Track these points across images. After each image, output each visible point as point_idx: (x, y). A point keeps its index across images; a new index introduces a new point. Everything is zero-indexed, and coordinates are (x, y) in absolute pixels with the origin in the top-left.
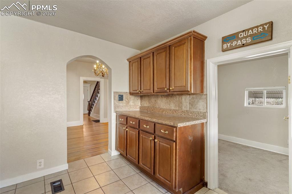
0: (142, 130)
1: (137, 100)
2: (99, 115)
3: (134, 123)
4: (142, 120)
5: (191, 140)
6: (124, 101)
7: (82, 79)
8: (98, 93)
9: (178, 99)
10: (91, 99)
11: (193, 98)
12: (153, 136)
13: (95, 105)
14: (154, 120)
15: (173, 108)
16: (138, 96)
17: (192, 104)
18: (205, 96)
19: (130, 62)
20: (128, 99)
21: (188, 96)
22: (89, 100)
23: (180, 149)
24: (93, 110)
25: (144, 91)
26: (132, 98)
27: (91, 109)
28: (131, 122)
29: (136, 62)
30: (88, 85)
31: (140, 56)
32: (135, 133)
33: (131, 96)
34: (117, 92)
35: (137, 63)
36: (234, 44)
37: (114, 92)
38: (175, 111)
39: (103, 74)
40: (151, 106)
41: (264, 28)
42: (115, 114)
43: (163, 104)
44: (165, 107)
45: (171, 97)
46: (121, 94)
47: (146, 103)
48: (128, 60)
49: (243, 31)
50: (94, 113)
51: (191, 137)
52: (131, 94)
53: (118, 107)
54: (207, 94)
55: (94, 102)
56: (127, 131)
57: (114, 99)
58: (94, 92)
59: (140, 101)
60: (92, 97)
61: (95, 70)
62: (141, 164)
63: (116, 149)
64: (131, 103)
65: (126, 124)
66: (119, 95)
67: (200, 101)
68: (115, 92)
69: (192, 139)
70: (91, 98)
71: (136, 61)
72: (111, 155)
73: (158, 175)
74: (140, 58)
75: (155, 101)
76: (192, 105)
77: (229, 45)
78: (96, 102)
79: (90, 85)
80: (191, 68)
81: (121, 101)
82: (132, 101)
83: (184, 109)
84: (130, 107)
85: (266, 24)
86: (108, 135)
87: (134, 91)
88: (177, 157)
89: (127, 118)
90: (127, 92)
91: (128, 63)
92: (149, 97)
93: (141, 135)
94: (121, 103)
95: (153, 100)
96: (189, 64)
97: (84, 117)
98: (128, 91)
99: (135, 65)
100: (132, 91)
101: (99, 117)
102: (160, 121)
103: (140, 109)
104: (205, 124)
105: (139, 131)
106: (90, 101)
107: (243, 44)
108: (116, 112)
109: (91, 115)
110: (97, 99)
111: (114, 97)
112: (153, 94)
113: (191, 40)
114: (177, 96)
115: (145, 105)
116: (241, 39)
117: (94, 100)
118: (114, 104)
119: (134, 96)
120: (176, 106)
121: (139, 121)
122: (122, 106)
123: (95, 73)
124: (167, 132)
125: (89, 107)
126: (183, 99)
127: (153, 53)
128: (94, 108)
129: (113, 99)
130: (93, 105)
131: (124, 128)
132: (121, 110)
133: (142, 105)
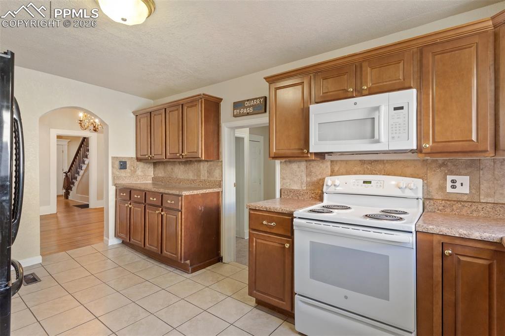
0: (149, 205)
1: (149, 168)
2: (88, 195)
3: (139, 197)
4: (149, 191)
5: (201, 210)
6: (128, 170)
7: (54, 133)
8: (86, 157)
9: (196, 167)
10: (70, 169)
11: (210, 165)
12: (161, 209)
13: (79, 178)
14: (162, 190)
15: (191, 178)
16: (150, 163)
17: (210, 172)
18: (221, 163)
19: (137, 116)
20: (134, 167)
21: (206, 163)
22: (66, 170)
23: (186, 219)
24: (74, 188)
25: (155, 156)
26: (140, 166)
27: (72, 186)
28: (135, 196)
29: (144, 117)
30: (65, 142)
31: (150, 110)
32: (140, 209)
33: (138, 163)
34: (117, 157)
35: (146, 119)
36: (242, 112)
37: (112, 157)
38: (193, 181)
39: (94, 127)
40: (167, 176)
41: (260, 101)
42: (114, 188)
43: (180, 172)
44: (182, 177)
45: (190, 164)
46: (124, 160)
47: (161, 172)
48: (134, 113)
49: (248, 100)
50: (77, 193)
51: (201, 207)
52: (138, 160)
53: (118, 178)
54: (222, 161)
55: (78, 173)
56: (130, 208)
57: (113, 167)
58: (77, 155)
59: (153, 169)
60: (73, 163)
61: (81, 121)
62: (148, 245)
63: (115, 236)
64: (139, 172)
65: (129, 199)
66: (120, 162)
67: (217, 168)
68: (114, 157)
69: (203, 209)
70: (72, 166)
71: (145, 115)
72: (107, 245)
73: (165, 252)
74: (151, 112)
75: (172, 169)
76: (210, 174)
77: (238, 111)
78: (81, 172)
79: (68, 143)
80: (202, 133)
81: (122, 170)
82: (140, 170)
83: (202, 178)
84: (137, 178)
85: (261, 98)
86: (103, 223)
87: (142, 157)
88: (183, 227)
89: (130, 192)
90: (132, 158)
91: (134, 117)
92: (164, 164)
93: (147, 211)
94: (123, 173)
95: (169, 167)
96: (200, 129)
97: (58, 201)
98: (134, 156)
99: (144, 121)
100: (139, 156)
101: (88, 199)
102: (167, 191)
103: (153, 180)
104: (221, 193)
105: (145, 206)
106: (69, 171)
107: (248, 113)
108: (115, 185)
109: (70, 197)
110: (84, 167)
111: (113, 163)
112: (166, 160)
113: (202, 102)
114: (195, 163)
115: (160, 175)
116: (246, 107)
117: (77, 170)
118: (113, 173)
119: (144, 162)
120: (194, 175)
121: (145, 193)
122: (125, 177)
123: (81, 126)
124: (173, 202)
125: (66, 182)
126: (202, 167)
127: (165, 109)
128: (76, 183)
129: (111, 166)
130: (76, 178)
131: (126, 205)
132: (123, 182)
133: (156, 176)
